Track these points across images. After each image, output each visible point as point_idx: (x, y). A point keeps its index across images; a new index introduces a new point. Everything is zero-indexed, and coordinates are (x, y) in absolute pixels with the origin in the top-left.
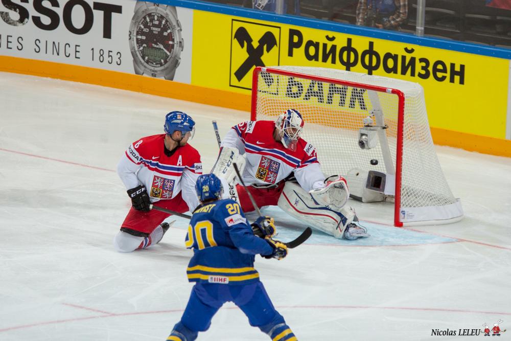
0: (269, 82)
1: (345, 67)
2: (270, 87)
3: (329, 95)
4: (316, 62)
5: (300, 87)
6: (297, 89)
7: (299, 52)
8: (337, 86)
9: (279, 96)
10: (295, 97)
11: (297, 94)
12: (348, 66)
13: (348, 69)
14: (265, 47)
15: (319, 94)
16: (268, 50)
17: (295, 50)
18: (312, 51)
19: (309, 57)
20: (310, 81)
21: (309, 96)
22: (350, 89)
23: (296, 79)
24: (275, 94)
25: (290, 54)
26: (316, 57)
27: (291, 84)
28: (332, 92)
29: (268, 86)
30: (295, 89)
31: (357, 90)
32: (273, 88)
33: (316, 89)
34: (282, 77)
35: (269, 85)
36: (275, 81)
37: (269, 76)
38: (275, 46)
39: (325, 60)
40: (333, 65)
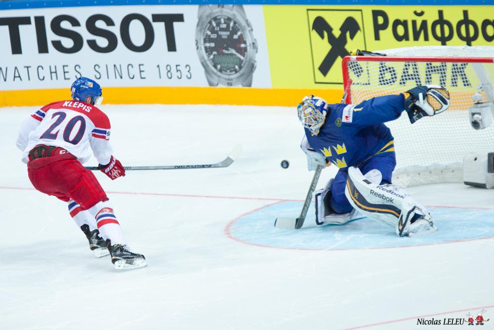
0: (359, 72)
1: (440, 43)
2: (360, 77)
4: (407, 42)
5: (392, 71)
6: (390, 74)
7: (387, 34)
8: (434, 64)
9: (371, 85)
10: (384, 84)
12: (444, 40)
13: (444, 44)
14: (348, 34)
15: (414, 77)
16: (352, 37)
17: (381, 32)
18: (401, 30)
19: (399, 38)
20: (403, 64)
22: (449, 65)
23: (388, 64)
24: (366, 84)
25: (377, 37)
26: (406, 37)
27: (383, 70)
29: (357, 78)
30: (388, 76)
31: (456, 65)
32: (363, 78)
33: (411, 71)
34: (371, 63)
35: (358, 76)
36: (365, 69)
37: (357, 65)
38: (359, 32)
39: (416, 38)
40: (427, 42)
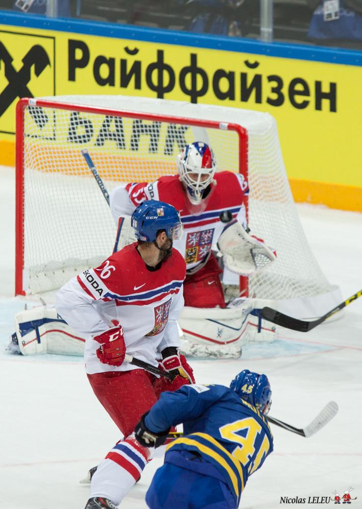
0: (41, 121)
1: (155, 94)
2: (43, 128)
3: (133, 138)
4: (111, 88)
5: (88, 126)
6: (84, 129)
7: (85, 74)
8: (145, 122)
9: (57, 141)
10: (81, 142)
11: (84, 137)
12: (161, 91)
13: (160, 96)
14: (33, 68)
15: (117, 137)
16: (38, 73)
17: (79, 71)
18: (104, 71)
19: (101, 82)
20: (103, 117)
21: (102, 140)
22: (165, 126)
23: (83, 115)
24: (51, 139)
25: (72, 77)
26: (110, 81)
27: (75, 122)
28: (137, 134)
29: (39, 128)
30: (81, 131)
31: (175, 128)
32: (47, 130)
33: (113, 128)
34: (60, 112)
35: (41, 126)
36: (51, 119)
37: (41, 112)
38: (48, 67)
39: (124, 84)
40: (137, 91)
